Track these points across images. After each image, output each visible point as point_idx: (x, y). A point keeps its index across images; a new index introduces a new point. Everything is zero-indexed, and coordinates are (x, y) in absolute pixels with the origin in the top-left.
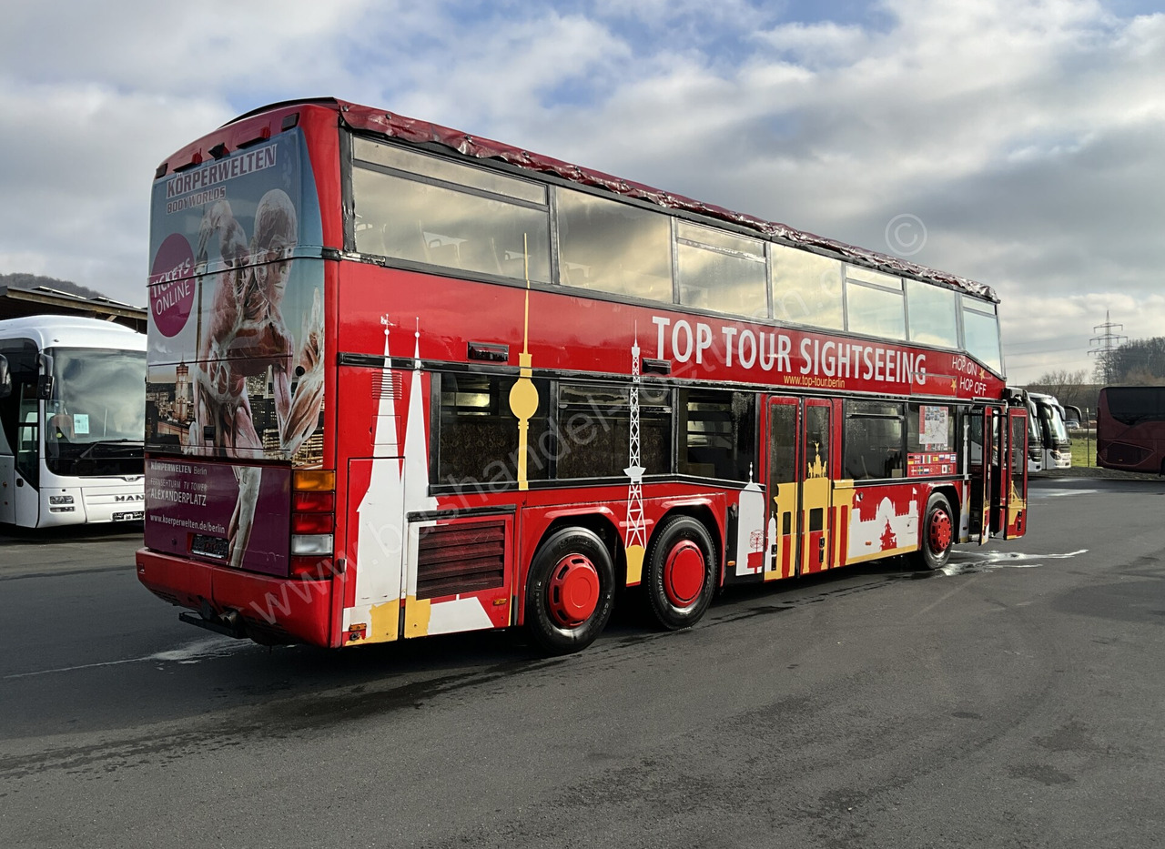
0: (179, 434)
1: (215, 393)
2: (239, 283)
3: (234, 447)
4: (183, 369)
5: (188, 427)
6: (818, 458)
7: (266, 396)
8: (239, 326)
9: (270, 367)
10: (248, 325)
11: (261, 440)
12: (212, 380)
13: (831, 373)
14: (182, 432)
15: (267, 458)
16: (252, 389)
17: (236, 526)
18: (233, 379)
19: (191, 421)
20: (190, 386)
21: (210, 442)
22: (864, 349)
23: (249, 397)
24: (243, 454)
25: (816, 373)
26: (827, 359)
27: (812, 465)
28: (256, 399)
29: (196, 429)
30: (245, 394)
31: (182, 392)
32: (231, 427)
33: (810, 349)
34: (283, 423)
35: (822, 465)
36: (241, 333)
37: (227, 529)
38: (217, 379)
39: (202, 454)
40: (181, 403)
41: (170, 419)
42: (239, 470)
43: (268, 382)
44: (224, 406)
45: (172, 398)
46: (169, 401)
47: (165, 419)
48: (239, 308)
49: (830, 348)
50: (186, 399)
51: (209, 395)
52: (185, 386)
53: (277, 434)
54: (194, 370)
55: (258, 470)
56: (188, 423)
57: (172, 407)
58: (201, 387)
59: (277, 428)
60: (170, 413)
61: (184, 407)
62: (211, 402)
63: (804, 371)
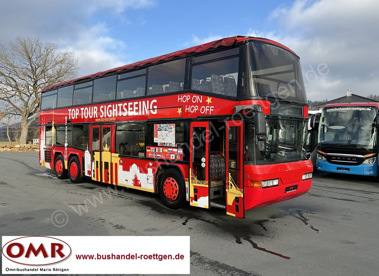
6: (106, 145)
13: (110, 116)
22: (123, 105)
25: (105, 116)
26: (109, 111)
27: (105, 147)
33: (103, 109)
35: (108, 147)
49: (110, 107)
63: (101, 116)
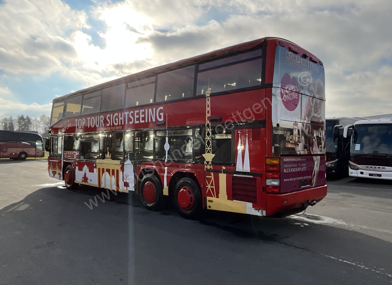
0: (295, 147)
1: (307, 134)
2: (313, 102)
3: (312, 151)
4: (296, 124)
5: (298, 145)
7: (320, 136)
8: (313, 115)
9: (320, 128)
10: (315, 115)
11: (319, 148)
12: (306, 129)
14: (296, 147)
15: (321, 153)
16: (316, 134)
17: (314, 175)
18: (312, 131)
19: (299, 143)
20: (299, 130)
21: (306, 150)
23: (316, 136)
24: (315, 153)
28: (317, 137)
29: (301, 145)
30: (315, 135)
31: (296, 132)
32: (311, 145)
34: (323, 143)
36: (314, 116)
37: (312, 176)
38: (307, 130)
39: (304, 154)
40: (295, 136)
41: (291, 142)
42: (314, 158)
43: (320, 132)
44: (309, 138)
45: (292, 134)
46: (291, 135)
47: (289, 142)
48: (313, 109)
50: (297, 135)
51: (305, 134)
52: (297, 130)
53: (322, 147)
54: (300, 125)
55: (319, 157)
56: (298, 143)
57: (292, 137)
58: (303, 131)
59: (322, 145)
60: (291, 140)
61: (297, 137)
62: (306, 137)
